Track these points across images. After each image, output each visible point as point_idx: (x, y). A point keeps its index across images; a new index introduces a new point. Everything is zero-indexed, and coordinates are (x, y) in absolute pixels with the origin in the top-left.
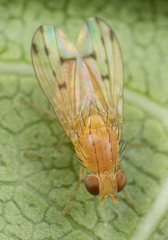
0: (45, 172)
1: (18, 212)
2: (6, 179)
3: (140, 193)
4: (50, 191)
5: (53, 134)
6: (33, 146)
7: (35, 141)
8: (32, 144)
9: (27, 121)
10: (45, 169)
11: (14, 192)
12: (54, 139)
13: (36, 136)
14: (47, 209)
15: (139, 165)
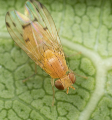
0: (29, 92)
1: (15, 114)
2: (8, 97)
3: (80, 99)
4: (32, 101)
5: (33, 70)
6: (22, 78)
7: (23, 75)
8: (21, 76)
9: (18, 64)
10: (28, 89)
11: (12, 104)
12: (33, 73)
13: (24, 72)
14: (31, 111)
15: (79, 84)
